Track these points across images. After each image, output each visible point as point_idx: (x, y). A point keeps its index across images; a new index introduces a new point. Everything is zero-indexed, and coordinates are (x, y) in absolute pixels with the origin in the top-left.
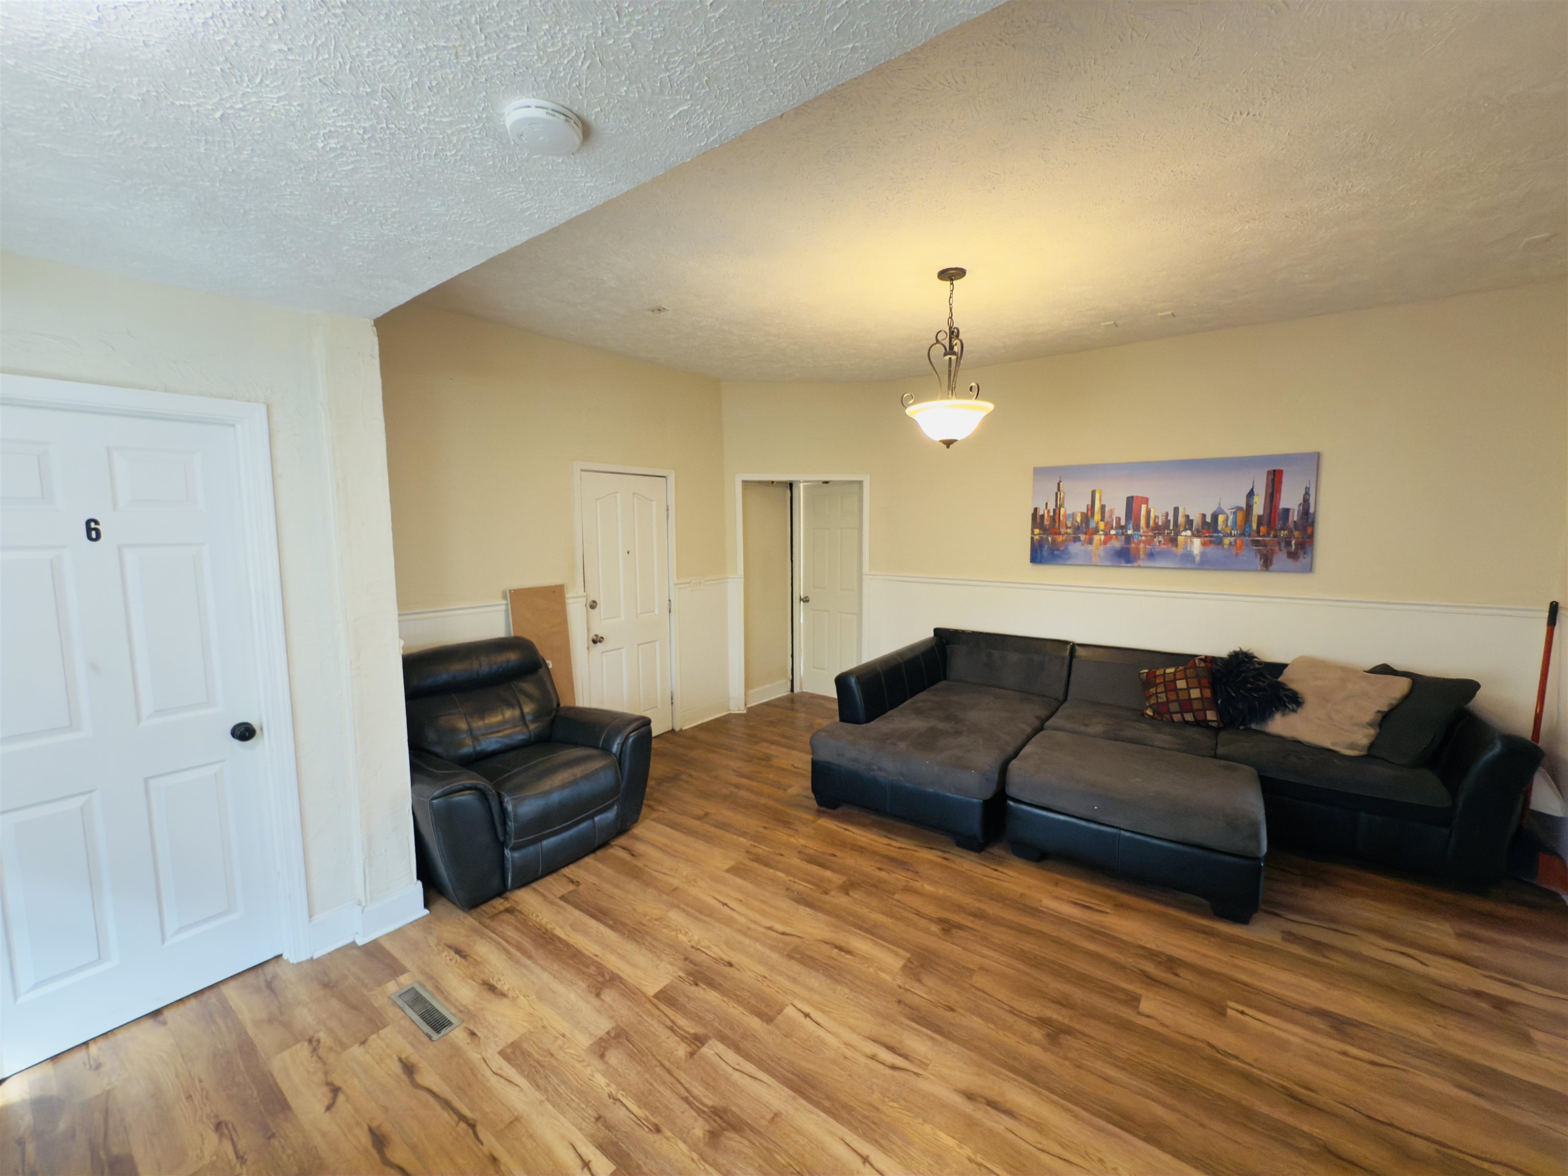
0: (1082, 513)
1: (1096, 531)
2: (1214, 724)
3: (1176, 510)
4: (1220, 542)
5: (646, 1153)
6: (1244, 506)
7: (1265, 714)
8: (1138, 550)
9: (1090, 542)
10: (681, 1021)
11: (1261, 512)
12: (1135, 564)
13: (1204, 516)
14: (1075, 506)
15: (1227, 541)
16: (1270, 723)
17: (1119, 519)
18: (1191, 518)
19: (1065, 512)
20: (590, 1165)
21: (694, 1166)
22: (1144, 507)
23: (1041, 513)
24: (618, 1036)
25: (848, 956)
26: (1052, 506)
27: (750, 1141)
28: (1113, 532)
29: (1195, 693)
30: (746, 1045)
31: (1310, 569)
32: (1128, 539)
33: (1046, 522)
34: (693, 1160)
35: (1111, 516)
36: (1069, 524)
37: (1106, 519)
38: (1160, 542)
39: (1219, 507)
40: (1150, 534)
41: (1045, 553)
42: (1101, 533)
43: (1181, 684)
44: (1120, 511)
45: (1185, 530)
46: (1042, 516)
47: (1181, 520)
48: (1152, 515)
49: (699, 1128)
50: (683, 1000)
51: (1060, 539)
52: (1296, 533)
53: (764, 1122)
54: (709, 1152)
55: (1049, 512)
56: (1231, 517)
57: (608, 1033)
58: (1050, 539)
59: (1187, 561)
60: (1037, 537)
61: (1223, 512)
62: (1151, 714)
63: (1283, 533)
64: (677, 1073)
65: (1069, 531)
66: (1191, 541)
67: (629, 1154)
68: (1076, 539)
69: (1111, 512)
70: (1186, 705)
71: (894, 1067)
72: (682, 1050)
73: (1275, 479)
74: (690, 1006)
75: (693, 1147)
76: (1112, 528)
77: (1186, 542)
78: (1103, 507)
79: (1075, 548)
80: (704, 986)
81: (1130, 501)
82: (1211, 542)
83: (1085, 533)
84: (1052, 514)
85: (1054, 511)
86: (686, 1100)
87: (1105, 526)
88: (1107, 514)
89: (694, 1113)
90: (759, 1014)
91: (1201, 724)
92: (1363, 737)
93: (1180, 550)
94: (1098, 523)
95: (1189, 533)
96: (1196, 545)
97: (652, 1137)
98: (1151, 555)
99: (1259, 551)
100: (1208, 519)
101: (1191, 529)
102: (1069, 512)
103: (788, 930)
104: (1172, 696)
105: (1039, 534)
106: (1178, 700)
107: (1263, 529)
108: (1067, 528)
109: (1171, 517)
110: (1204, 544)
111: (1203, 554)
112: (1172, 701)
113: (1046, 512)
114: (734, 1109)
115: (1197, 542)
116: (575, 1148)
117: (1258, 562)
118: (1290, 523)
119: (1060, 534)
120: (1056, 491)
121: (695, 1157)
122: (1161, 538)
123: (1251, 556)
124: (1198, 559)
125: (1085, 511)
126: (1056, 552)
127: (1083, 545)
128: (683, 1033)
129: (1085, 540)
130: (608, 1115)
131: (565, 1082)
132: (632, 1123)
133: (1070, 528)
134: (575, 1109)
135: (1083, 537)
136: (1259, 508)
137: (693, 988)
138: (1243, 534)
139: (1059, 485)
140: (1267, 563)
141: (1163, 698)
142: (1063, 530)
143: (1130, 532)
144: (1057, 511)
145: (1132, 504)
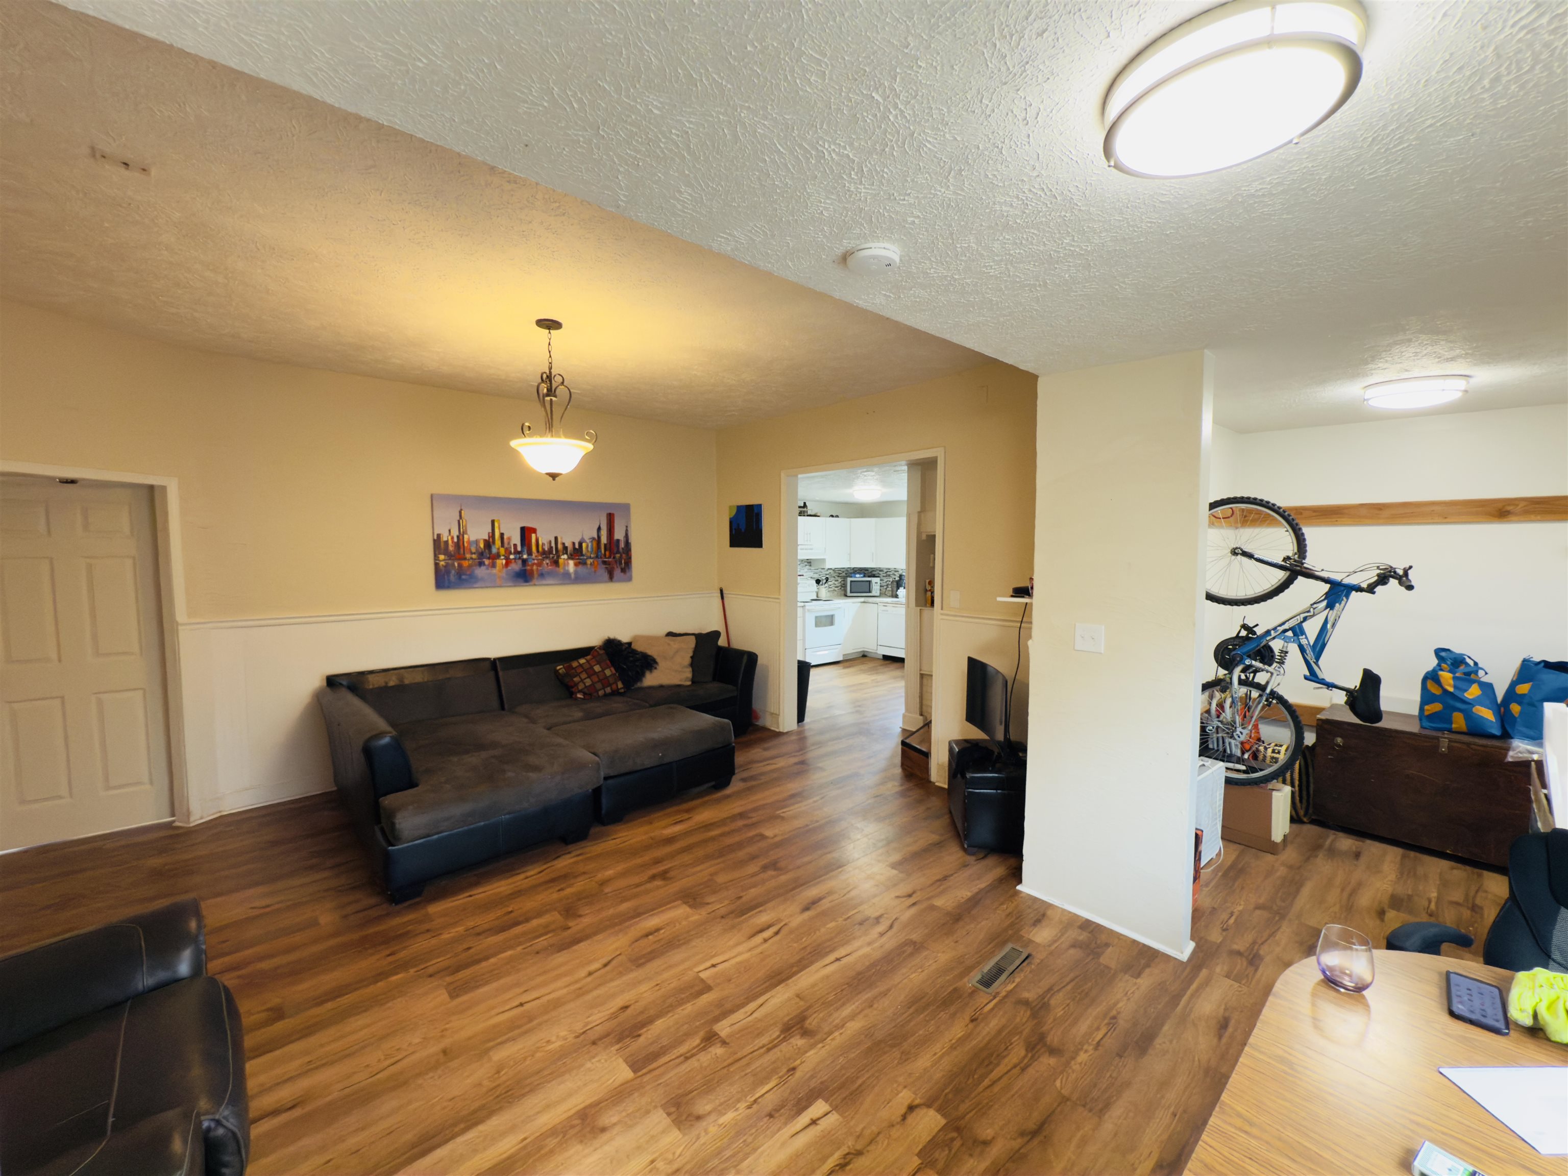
0: (485, 541)
1: (498, 556)
2: (622, 691)
3: (556, 538)
4: (585, 564)
5: (812, 1077)
6: (596, 536)
7: (640, 676)
8: (532, 570)
9: (493, 566)
10: (683, 1049)
11: (606, 542)
12: (531, 583)
13: (574, 544)
14: (477, 533)
15: (589, 561)
16: (644, 679)
17: (515, 545)
18: (566, 545)
19: (469, 539)
20: (814, 1118)
21: (826, 1047)
22: (533, 536)
23: (445, 539)
24: (678, 1105)
25: (662, 931)
26: (455, 533)
27: (815, 1012)
28: (512, 557)
29: (608, 672)
30: (728, 1006)
31: (630, 579)
32: (524, 562)
33: (451, 548)
34: (823, 1047)
35: (509, 543)
36: (473, 550)
37: (506, 545)
38: (547, 564)
39: (583, 538)
40: (540, 558)
41: (453, 576)
42: (502, 557)
43: (597, 668)
44: (516, 539)
45: (563, 554)
46: (447, 542)
47: (560, 546)
48: (540, 543)
49: (798, 1042)
50: (655, 1048)
51: (465, 564)
52: (624, 555)
53: (802, 1003)
54: (818, 1037)
55: (452, 538)
56: (590, 544)
57: (669, 1114)
58: (456, 564)
59: (566, 579)
60: (442, 563)
61: (585, 542)
62: (582, 697)
63: (618, 556)
64: (739, 1055)
65: (474, 556)
66: (568, 563)
67: (810, 1090)
68: (481, 564)
69: (509, 539)
70: (605, 682)
71: (777, 933)
72: (717, 1050)
73: (611, 518)
74: (665, 1042)
75: (812, 1046)
76: (511, 553)
77: (564, 564)
78: (502, 535)
79: (480, 572)
80: (645, 1029)
81: (523, 529)
82: (580, 563)
83: (489, 558)
84: (455, 540)
85: (458, 537)
86: (769, 1050)
87: (505, 552)
88: (506, 541)
89: (785, 1043)
90: (700, 993)
91: (615, 693)
92: (688, 673)
93: (561, 570)
94: (499, 549)
95: (565, 557)
96: (571, 566)
97: (798, 1074)
98: (542, 575)
99: (606, 568)
100: (577, 546)
101: (567, 553)
102: (473, 538)
103: (605, 960)
104: (595, 678)
105: (444, 560)
106: (600, 681)
107: (607, 553)
108: (472, 553)
109: (553, 545)
110: (576, 565)
111: (576, 572)
112: (596, 683)
113: (450, 538)
114: (786, 1019)
115: (571, 563)
116: (797, 1133)
117: (606, 576)
118: (621, 550)
119: (465, 559)
120: (458, 518)
121: (820, 1045)
122: (548, 561)
123: (602, 572)
124: (573, 576)
125: (487, 538)
126: (463, 577)
127: (487, 569)
128: (696, 1050)
129: (489, 565)
130: (770, 1108)
131: (719, 1152)
132: (782, 1088)
133: (474, 553)
134: (754, 1139)
135: (487, 562)
136: (604, 540)
137: (642, 1039)
138: (597, 557)
139: (460, 513)
140: (611, 578)
141: (588, 682)
142: (468, 556)
143: (525, 556)
144: (461, 537)
145: (526, 533)
